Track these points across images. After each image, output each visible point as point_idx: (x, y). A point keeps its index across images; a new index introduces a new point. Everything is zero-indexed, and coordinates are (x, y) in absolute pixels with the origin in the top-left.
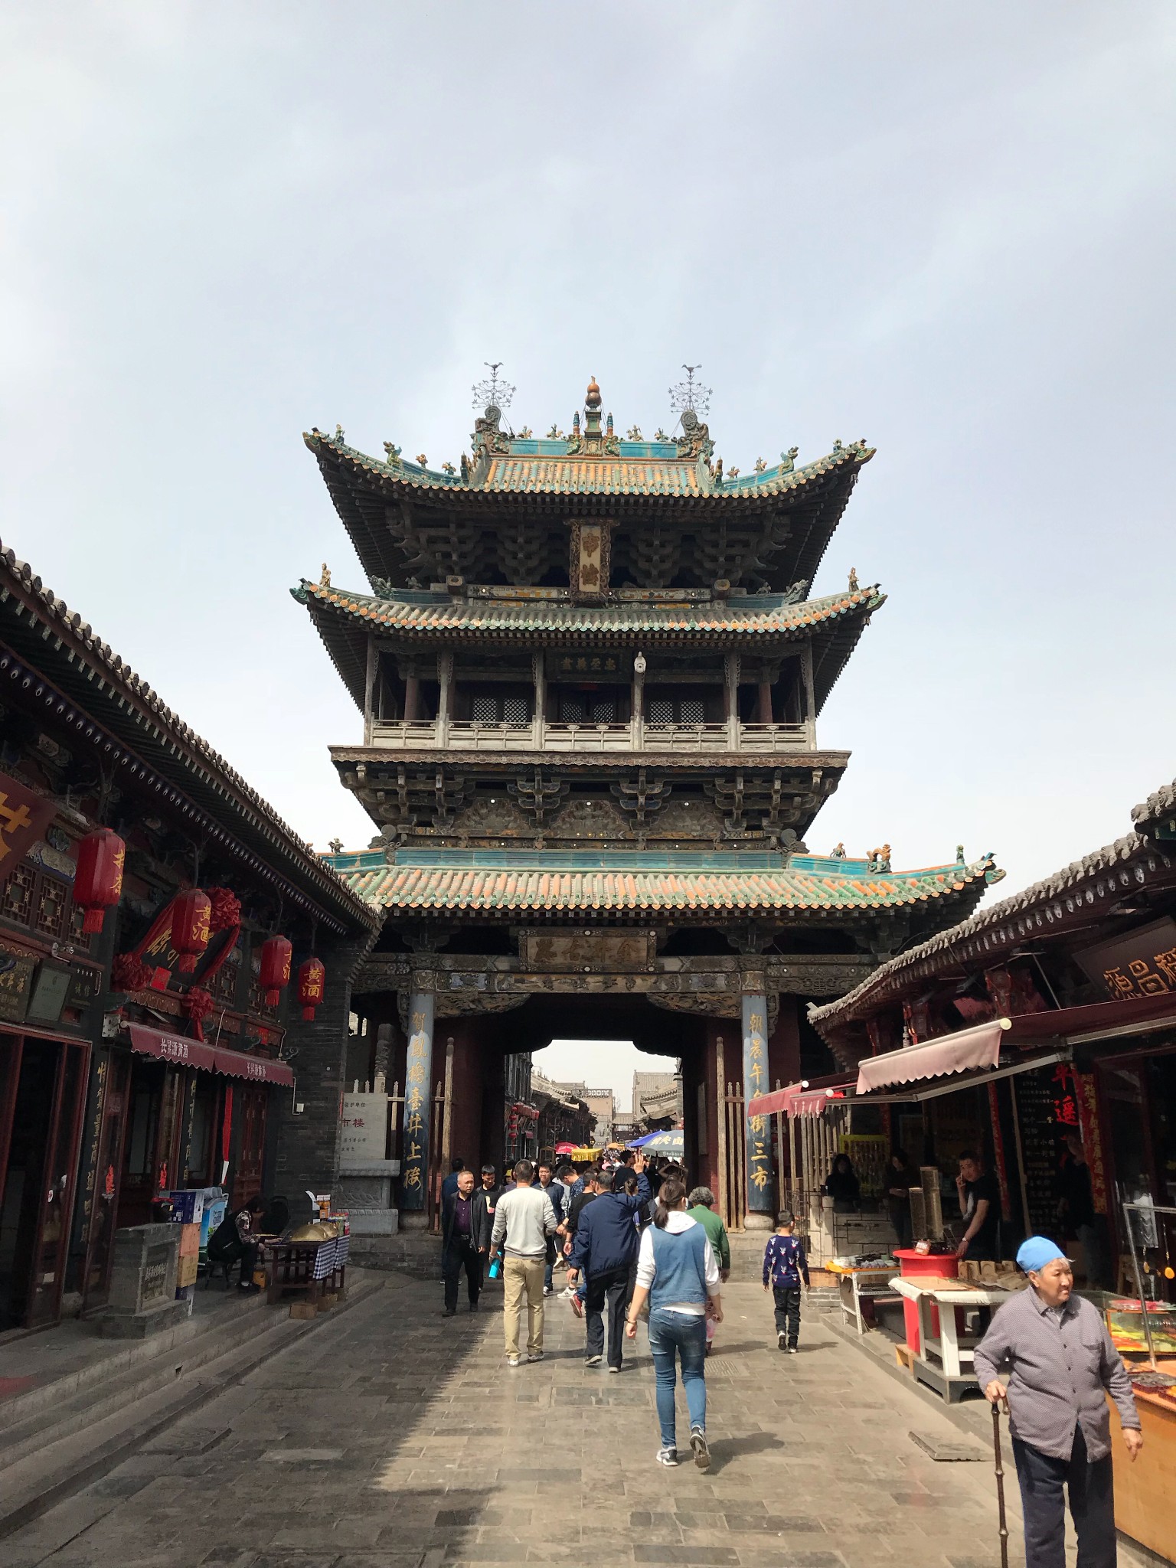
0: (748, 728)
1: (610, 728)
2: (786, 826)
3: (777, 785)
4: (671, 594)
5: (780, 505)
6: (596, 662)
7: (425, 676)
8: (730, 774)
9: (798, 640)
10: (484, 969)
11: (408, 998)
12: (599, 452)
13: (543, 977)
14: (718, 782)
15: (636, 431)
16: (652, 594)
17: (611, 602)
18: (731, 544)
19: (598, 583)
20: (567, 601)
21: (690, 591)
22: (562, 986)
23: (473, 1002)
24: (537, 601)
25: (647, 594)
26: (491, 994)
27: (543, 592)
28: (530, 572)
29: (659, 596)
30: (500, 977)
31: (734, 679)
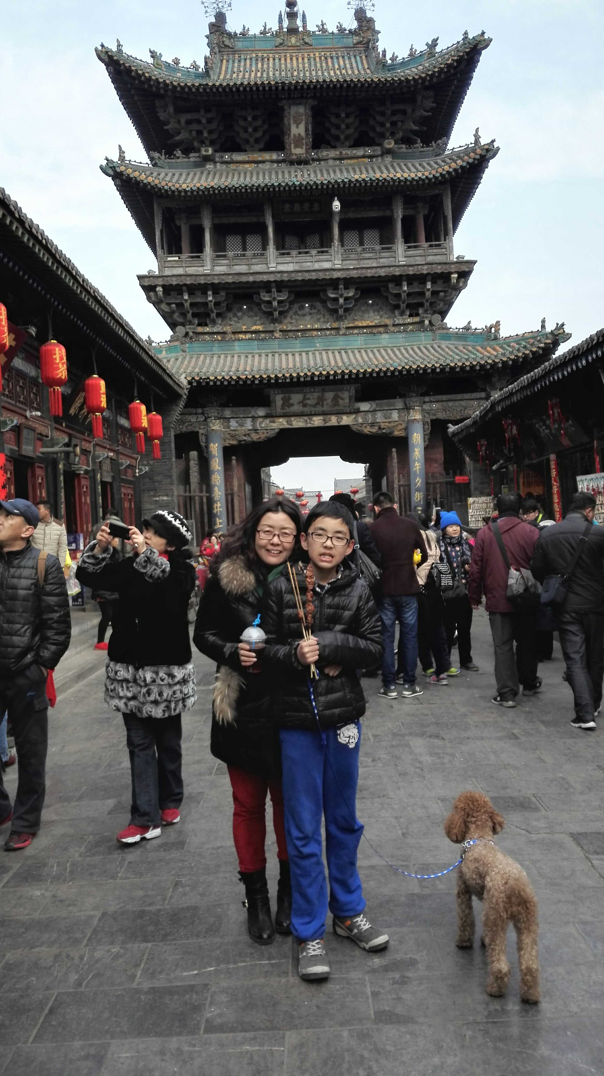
0: (409, 247)
1: (319, 252)
2: (434, 312)
3: (429, 285)
4: (354, 152)
5: (427, 83)
6: (306, 206)
7: (194, 222)
8: (397, 280)
9: (441, 183)
10: (250, 416)
11: (206, 436)
12: (298, 44)
13: (286, 419)
14: (391, 286)
15: (323, 25)
16: (341, 153)
17: (314, 160)
18: (394, 113)
19: (304, 147)
20: (283, 161)
21: (367, 149)
22: (298, 423)
23: (245, 435)
24: (263, 162)
25: (338, 153)
26: (256, 430)
27: (267, 156)
28: (257, 141)
29: (346, 154)
30: (260, 420)
31: (399, 214)
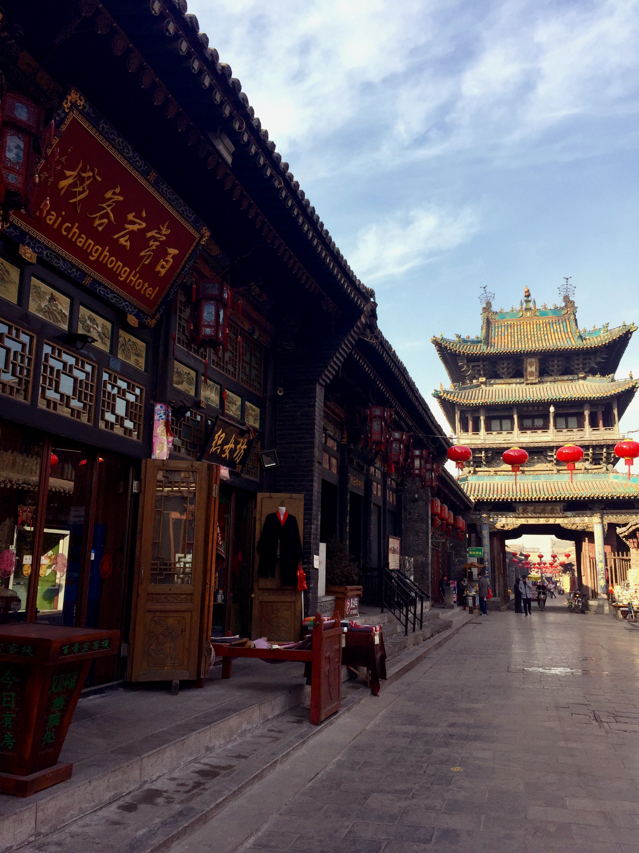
0: (593, 430)
1: (542, 432)
2: (609, 463)
3: (605, 450)
4: (562, 378)
6: (536, 408)
8: (587, 447)
10: (505, 516)
11: (480, 526)
12: (531, 316)
13: (525, 519)
14: (583, 450)
15: (545, 305)
16: (555, 378)
17: (539, 382)
18: (584, 360)
19: (535, 377)
20: (523, 383)
21: (569, 376)
22: (531, 522)
23: (502, 527)
26: (508, 525)
27: (514, 380)
28: (509, 373)
29: (558, 379)
30: (510, 519)
31: (587, 413)
